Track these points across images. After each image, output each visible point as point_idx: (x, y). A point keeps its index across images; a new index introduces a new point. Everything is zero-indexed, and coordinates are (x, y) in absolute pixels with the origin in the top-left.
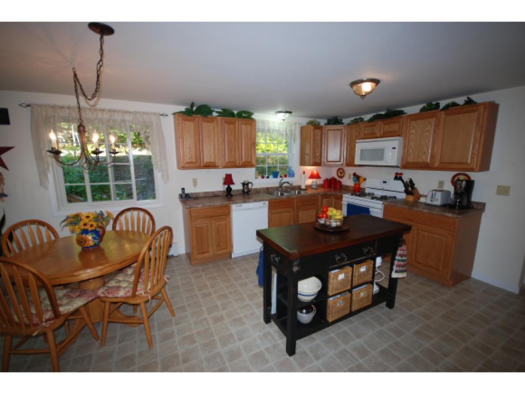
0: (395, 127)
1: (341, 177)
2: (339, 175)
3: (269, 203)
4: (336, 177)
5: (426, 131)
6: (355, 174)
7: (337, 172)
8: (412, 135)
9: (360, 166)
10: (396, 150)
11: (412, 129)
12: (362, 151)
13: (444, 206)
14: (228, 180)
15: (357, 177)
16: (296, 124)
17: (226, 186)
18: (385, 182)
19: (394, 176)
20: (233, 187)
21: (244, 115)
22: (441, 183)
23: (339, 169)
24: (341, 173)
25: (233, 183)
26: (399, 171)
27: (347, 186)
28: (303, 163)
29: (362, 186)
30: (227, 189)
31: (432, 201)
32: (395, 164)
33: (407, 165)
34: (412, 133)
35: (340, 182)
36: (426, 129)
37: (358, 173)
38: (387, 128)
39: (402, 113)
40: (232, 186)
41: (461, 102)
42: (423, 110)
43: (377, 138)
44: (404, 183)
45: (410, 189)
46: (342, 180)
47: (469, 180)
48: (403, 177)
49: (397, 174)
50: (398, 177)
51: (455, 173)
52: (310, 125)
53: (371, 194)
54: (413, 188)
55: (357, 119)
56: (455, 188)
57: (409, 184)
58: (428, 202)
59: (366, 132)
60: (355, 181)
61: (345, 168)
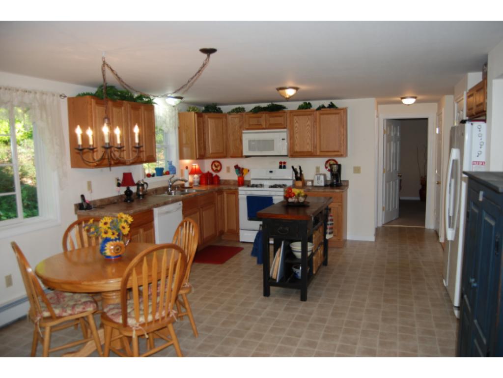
0: (280, 120)
1: (218, 171)
2: (214, 168)
3: (184, 203)
4: (211, 171)
5: (307, 126)
6: (237, 167)
7: (212, 165)
8: (296, 129)
9: (247, 157)
10: (285, 141)
11: (295, 123)
12: (250, 141)
13: (326, 186)
15: (239, 170)
18: (271, 172)
19: (278, 165)
21: (144, 99)
22: (318, 169)
23: (213, 163)
24: (216, 167)
26: (283, 160)
27: (226, 181)
28: (181, 157)
29: (246, 178)
30: (126, 192)
31: (318, 183)
32: (285, 154)
33: (294, 153)
34: (296, 127)
35: (217, 177)
36: (308, 124)
37: (240, 166)
38: (272, 120)
39: (283, 108)
40: (131, 188)
41: (326, 105)
42: (301, 108)
43: (264, 129)
44: (295, 170)
45: (299, 175)
46: (219, 174)
47: (337, 164)
48: (287, 165)
49: (281, 163)
50: (282, 166)
51: (326, 159)
52: (193, 113)
53: (262, 186)
54: (301, 174)
55: (239, 108)
56: (331, 171)
57: (299, 171)
58: (315, 184)
59: (251, 123)
60: (237, 174)
61: (222, 161)
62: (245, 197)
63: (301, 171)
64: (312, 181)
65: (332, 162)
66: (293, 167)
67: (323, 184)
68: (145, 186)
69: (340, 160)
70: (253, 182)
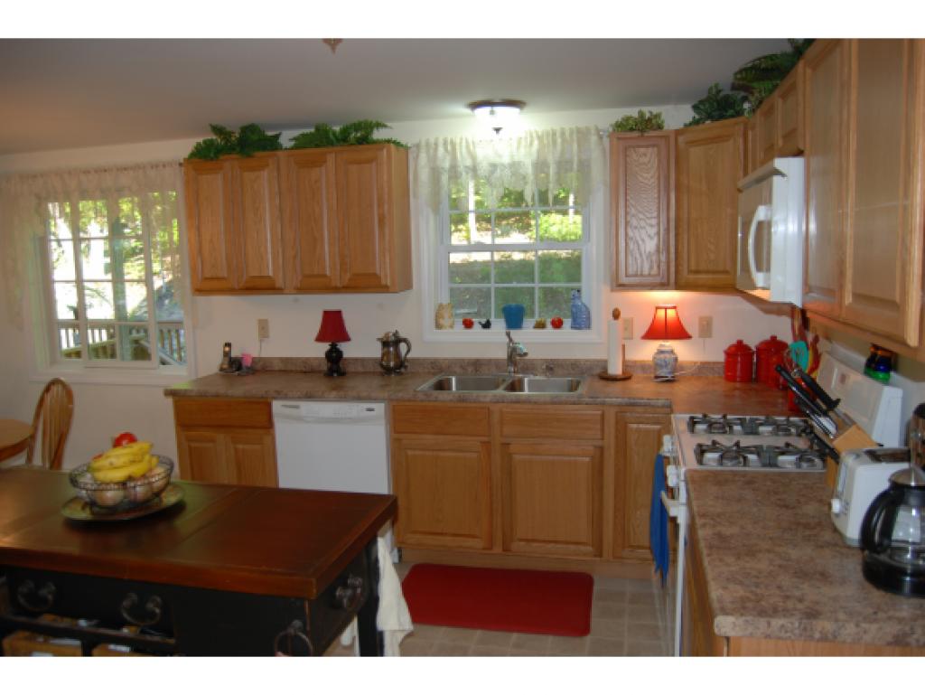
14: (333, 328)
17: (326, 347)
20: (349, 350)
25: (346, 338)
30: (328, 354)
68: (404, 346)
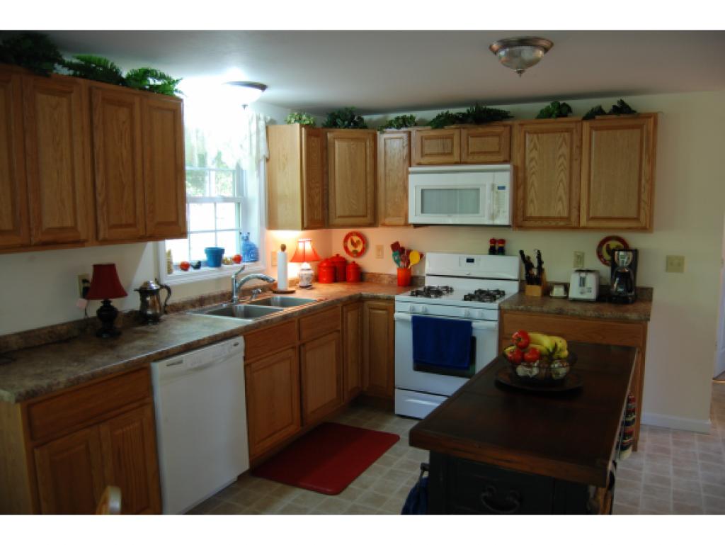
1: (359, 254)
2: (351, 248)
3: (245, 342)
4: (343, 254)
5: (560, 156)
6: (396, 247)
7: (345, 241)
8: (534, 163)
9: (416, 226)
10: (506, 192)
11: (531, 151)
15: (400, 251)
16: (258, 119)
18: (470, 261)
19: (487, 246)
21: (151, 81)
22: (580, 258)
23: (348, 237)
24: (354, 244)
25: (119, 292)
26: (498, 235)
27: (373, 275)
28: (272, 221)
29: (416, 271)
30: (100, 313)
31: (580, 292)
33: (520, 220)
34: (532, 159)
35: (356, 267)
36: (560, 153)
37: (404, 244)
38: (476, 144)
40: (115, 303)
41: (607, 108)
42: (546, 114)
43: (456, 163)
44: (525, 260)
45: (535, 272)
46: (360, 261)
47: (626, 248)
48: (507, 247)
49: (493, 241)
50: (497, 249)
51: (601, 236)
52: (297, 125)
53: (449, 290)
54: (540, 270)
55: (404, 118)
56: (613, 265)
57: (536, 264)
58: (574, 293)
59: (427, 151)
60: (397, 262)
61: (367, 232)
62: (409, 317)
63: (540, 262)
64: (566, 287)
65: (613, 244)
66: (522, 252)
67: (592, 295)
68: (163, 293)
69: (635, 240)
70: (430, 282)
